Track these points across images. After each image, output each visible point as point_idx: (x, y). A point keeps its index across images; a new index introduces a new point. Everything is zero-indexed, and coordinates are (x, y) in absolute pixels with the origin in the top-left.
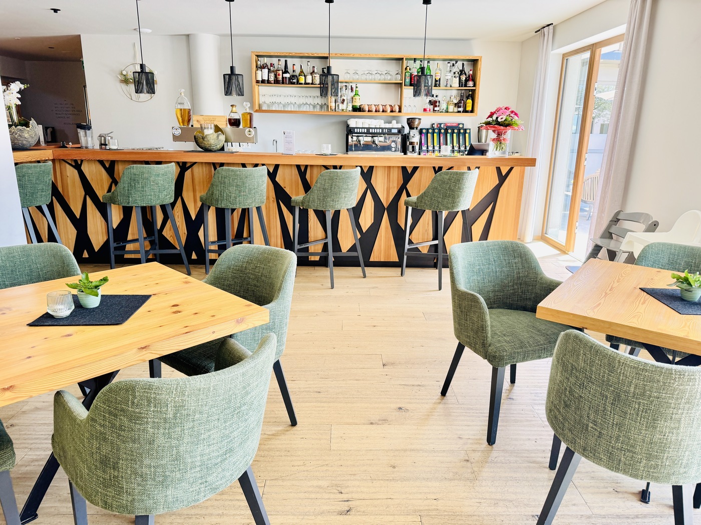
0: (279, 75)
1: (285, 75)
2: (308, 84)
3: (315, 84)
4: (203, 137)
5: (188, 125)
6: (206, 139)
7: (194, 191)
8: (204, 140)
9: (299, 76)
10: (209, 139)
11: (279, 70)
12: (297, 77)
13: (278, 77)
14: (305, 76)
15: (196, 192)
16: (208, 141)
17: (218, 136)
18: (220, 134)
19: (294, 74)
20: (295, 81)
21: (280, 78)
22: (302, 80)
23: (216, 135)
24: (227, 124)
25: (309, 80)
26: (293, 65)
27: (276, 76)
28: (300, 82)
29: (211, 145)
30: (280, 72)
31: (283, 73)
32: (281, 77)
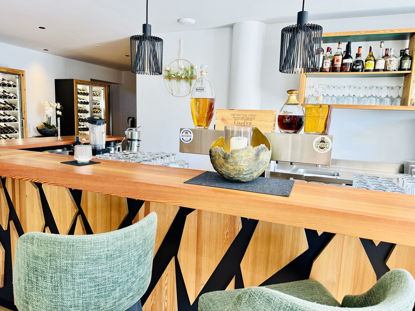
0: (338, 61)
1: (345, 61)
2: (378, 70)
3: (389, 70)
4: (225, 155)
5: (208, 124)
6: (230, 160)
7: (199, 251)
8: (227, 162)
9: (366, 61)
10: (238, 159)
11: (338, 55)
12: (363, 62)
13: (335, 63)
14: (375, 61)
15: (201, 255)
16: (236, 163)
17: (257, 155)
18: (263, 149)
19: (359, 59)
20: (360, 67)
21: (339, 65)
22: (370, 65)
23: (253, 150)
24: (274, 125)
25: (381, 65)
26: (359, 47)
27: (333, 62)
28: (367, 68)
29: (240, 172)
30: (340, 58)
31: (343, 59)
32: (340, 63)
